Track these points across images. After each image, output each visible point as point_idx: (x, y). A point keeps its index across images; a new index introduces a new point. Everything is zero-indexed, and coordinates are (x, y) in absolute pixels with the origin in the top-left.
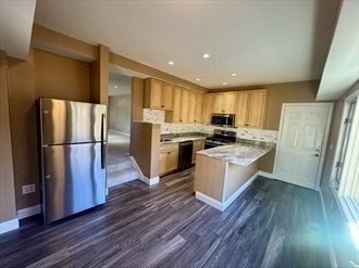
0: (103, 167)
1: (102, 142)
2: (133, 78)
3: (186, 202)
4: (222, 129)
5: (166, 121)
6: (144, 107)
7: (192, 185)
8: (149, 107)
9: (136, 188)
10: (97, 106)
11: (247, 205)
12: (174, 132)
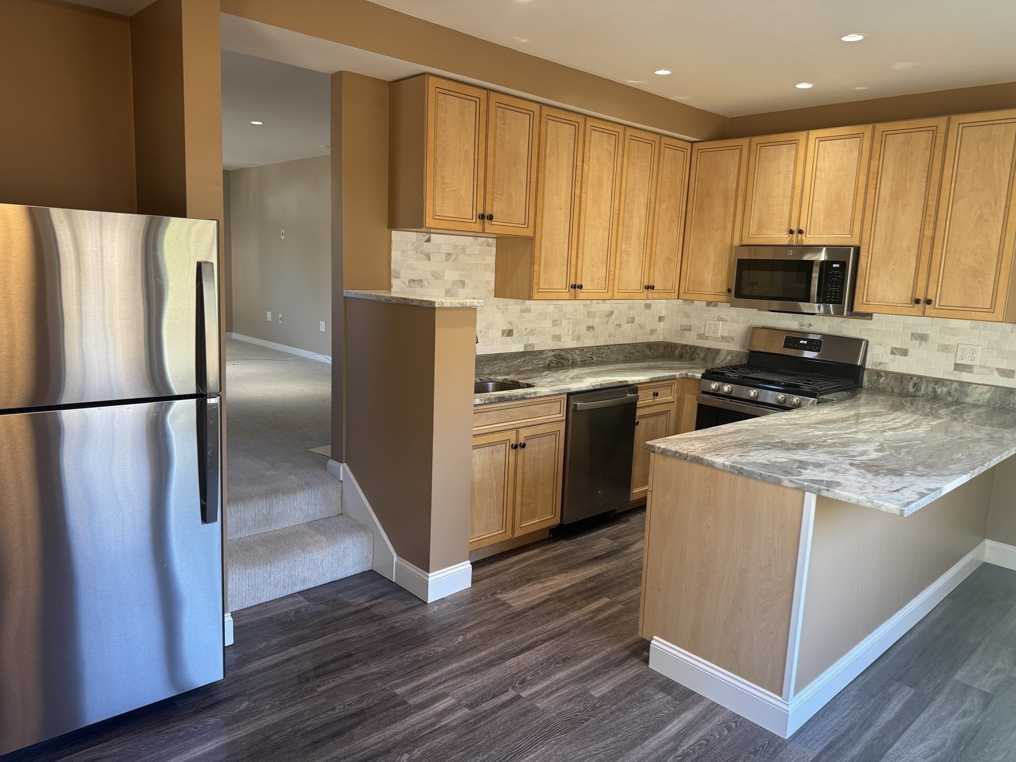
0: (206, 516)
1: (201, 396)
2: (337, 78)
3: (601, 688)
4: (788, 322)
5: (501, 291)
6: (393, 224)
7: (633, 607)
8: (416, 222)
9: (365, 616)
10: (175, 223)
11: (913, 709)
12: (543, 343)
